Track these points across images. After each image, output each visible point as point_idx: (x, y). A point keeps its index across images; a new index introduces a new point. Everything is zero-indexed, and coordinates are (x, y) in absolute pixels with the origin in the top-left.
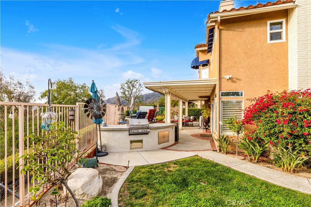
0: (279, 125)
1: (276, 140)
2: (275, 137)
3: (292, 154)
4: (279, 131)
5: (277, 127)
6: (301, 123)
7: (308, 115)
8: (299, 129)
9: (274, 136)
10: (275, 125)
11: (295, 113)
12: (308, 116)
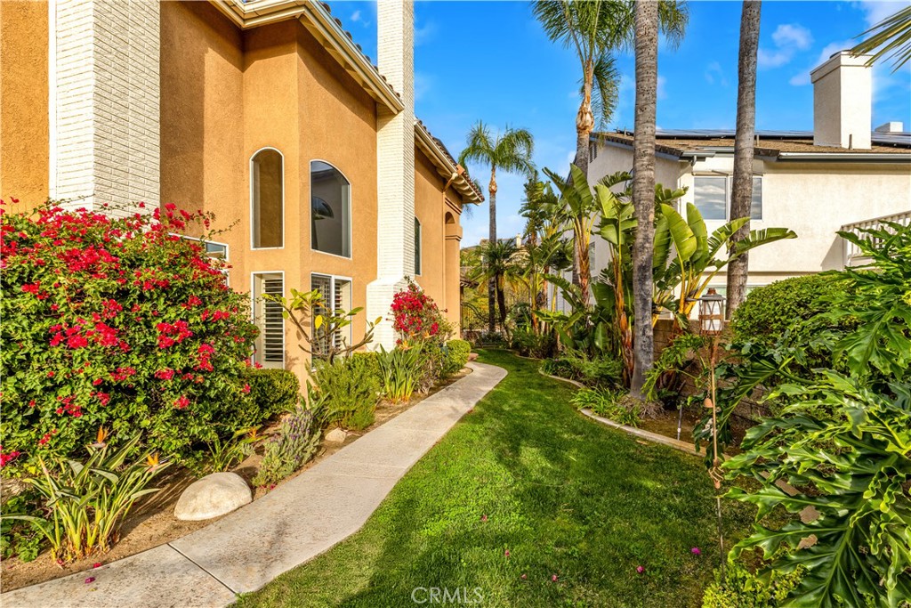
0: (45, 356)
1: (25, 434)
2: (19, 419)
3: (107, 470)
4: (49, 384)
5: (35, 365)
6: (145, 336)
7: (169, 303)
8: (136, 361)
9: (15, 412)
10: (28, 355)
11: (123, 294)
12: (169, 305)
